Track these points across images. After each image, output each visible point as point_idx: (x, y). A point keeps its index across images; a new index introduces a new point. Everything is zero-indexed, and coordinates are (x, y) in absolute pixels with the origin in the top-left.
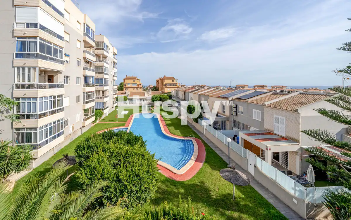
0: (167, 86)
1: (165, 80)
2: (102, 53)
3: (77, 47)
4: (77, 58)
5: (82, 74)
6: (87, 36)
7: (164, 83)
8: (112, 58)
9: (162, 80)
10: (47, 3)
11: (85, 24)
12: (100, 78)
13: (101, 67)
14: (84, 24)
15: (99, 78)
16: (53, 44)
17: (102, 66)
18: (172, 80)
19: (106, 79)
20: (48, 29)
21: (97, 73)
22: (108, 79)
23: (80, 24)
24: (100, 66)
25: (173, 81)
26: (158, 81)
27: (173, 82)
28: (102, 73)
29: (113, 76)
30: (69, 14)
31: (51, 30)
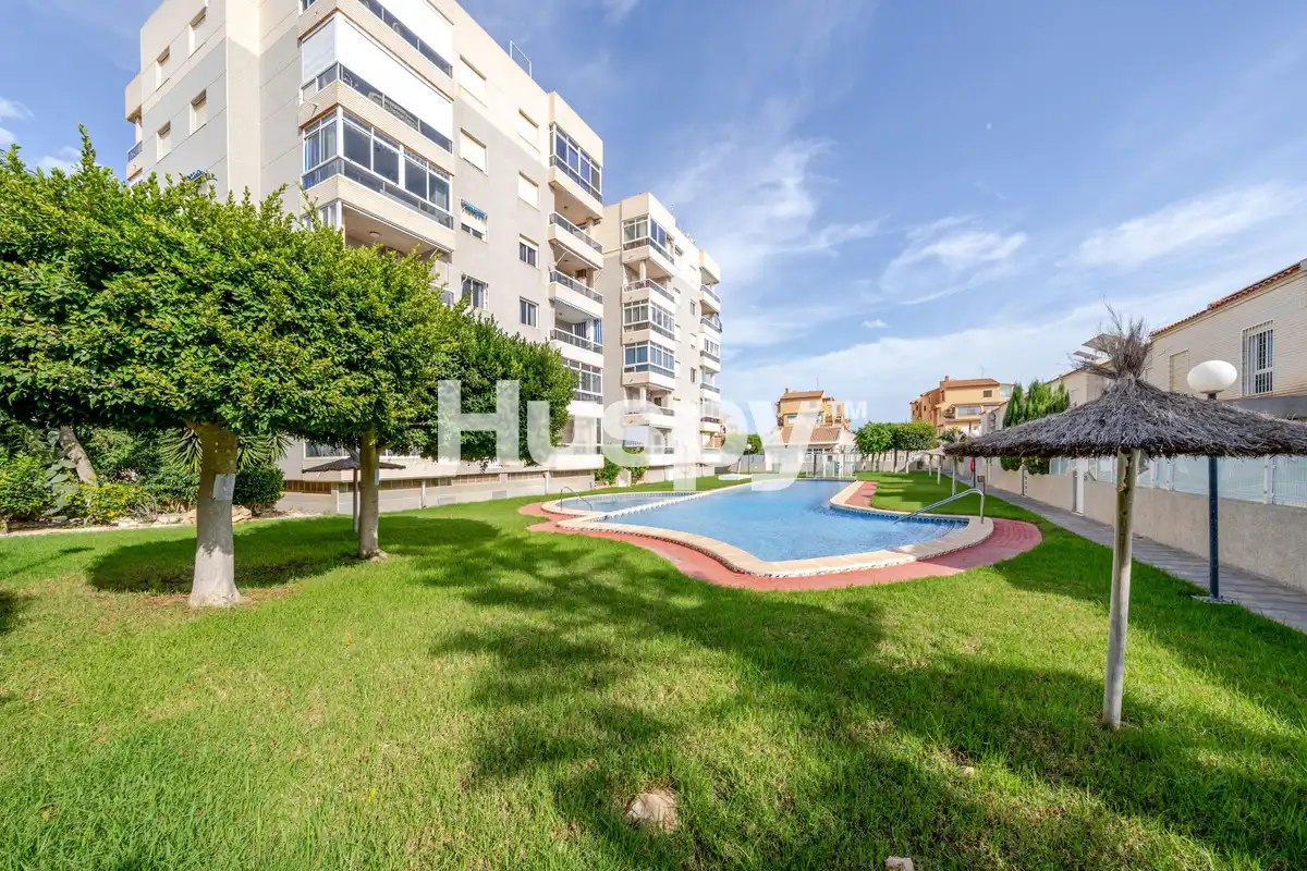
0: (957, 418)
1: (948, 394)
2: (644, 256)
3: (520, 199)
4: (521, 235)
5: (547, 296)
6: (564, 168)
7: (943, 406)
8: (698, 289)
9: (936, 396)
10: (376, 9)
11: (555, 127)
12: (639, 344)
13: (641, 305)
14: (551, 127)
15: (634, 344)
16: (401, 147)
17: (643, 302)
18: (981, 392)
19: (663, 351)
20: (381, 94)
21: (629, 327)
22: (672, 352)
23: (536, 126)
24: (638, 302)
25: (987, 394)
26: (917, 406)
27: (987, 400)
28: (645, 326)
29: (702, 353)
30: (484, 79)
31: (390, 100)
